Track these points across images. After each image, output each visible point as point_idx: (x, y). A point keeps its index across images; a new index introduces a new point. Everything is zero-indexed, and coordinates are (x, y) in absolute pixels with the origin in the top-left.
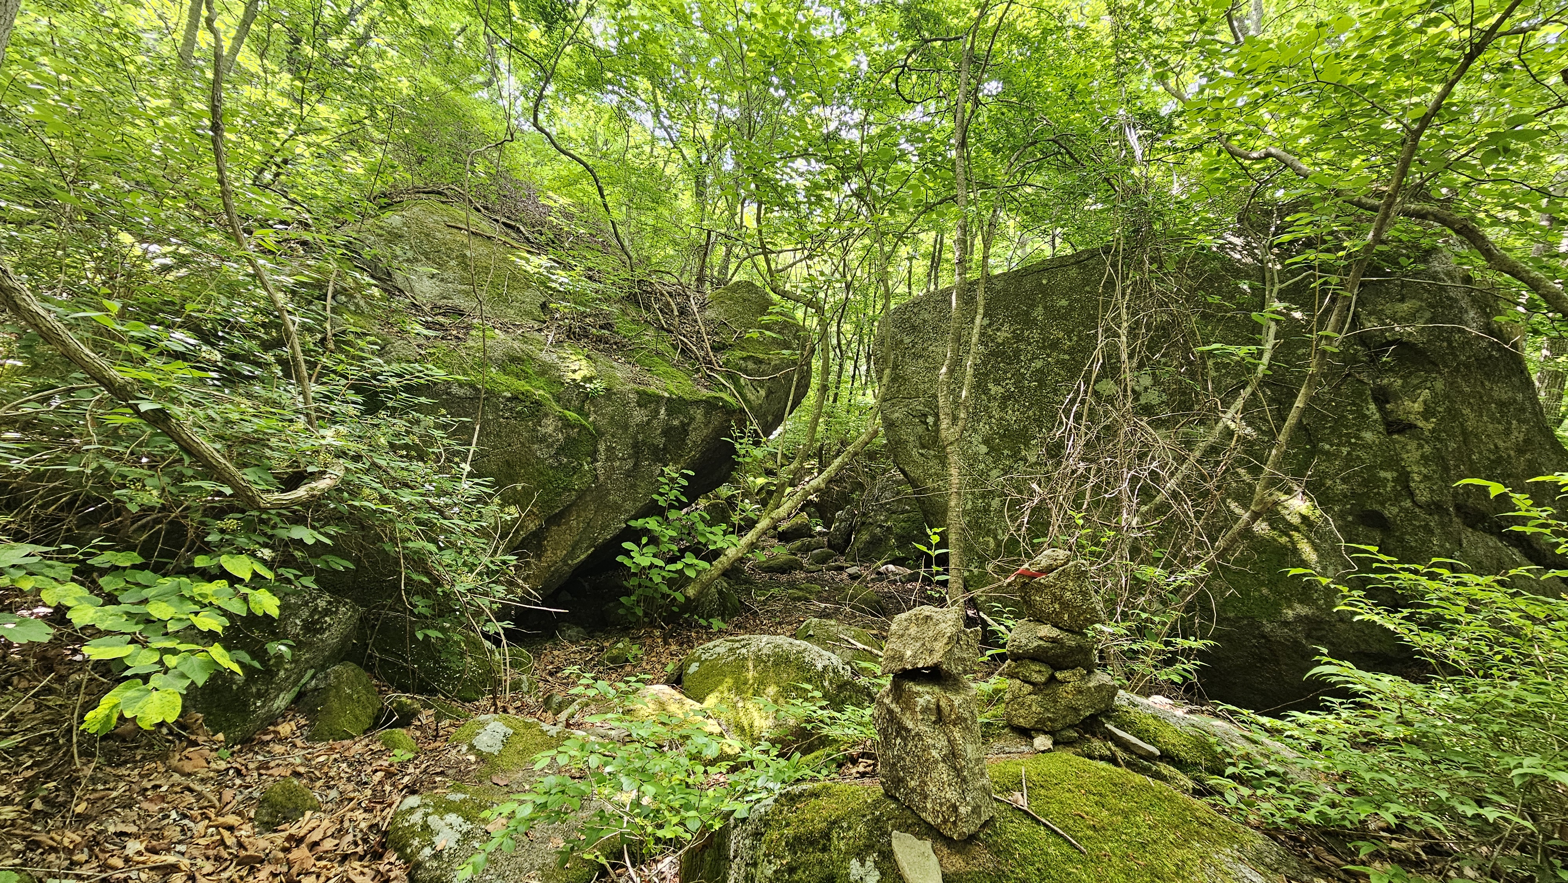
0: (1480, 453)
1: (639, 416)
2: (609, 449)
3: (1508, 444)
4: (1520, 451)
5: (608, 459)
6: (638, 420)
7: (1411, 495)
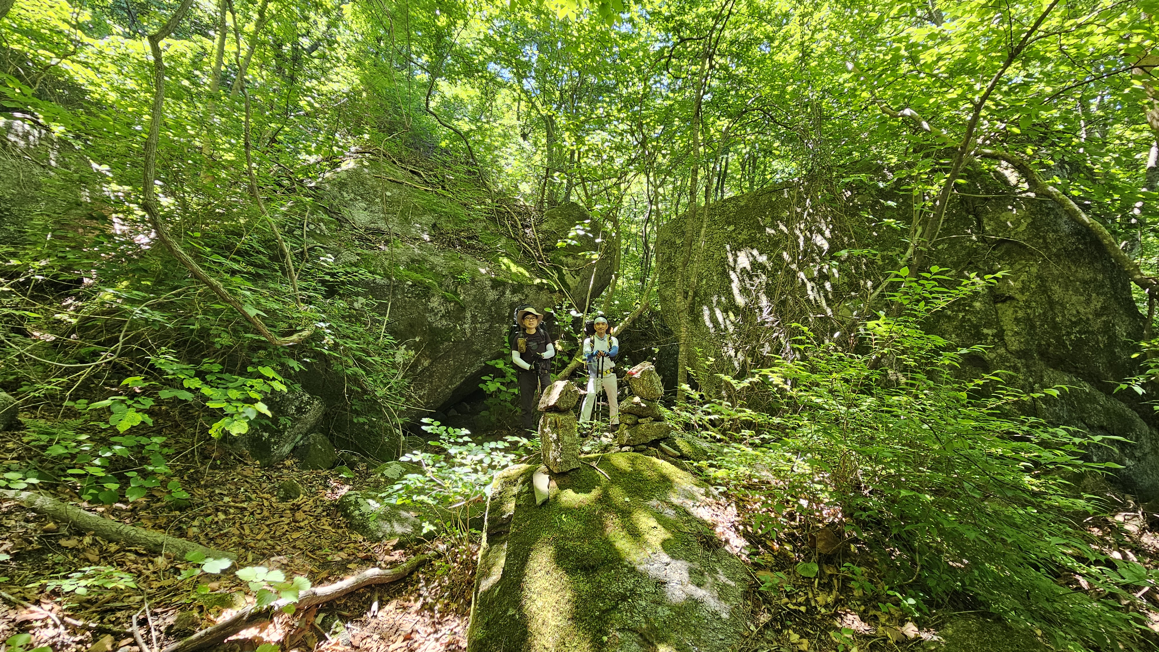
0: (1064, 316)
1: (492, 295)
2: (474, 316)
3: (1087, 310)
4: (1098, 314)
5: (473, 322)
6: (491, 298)
7: (1005, 345)
